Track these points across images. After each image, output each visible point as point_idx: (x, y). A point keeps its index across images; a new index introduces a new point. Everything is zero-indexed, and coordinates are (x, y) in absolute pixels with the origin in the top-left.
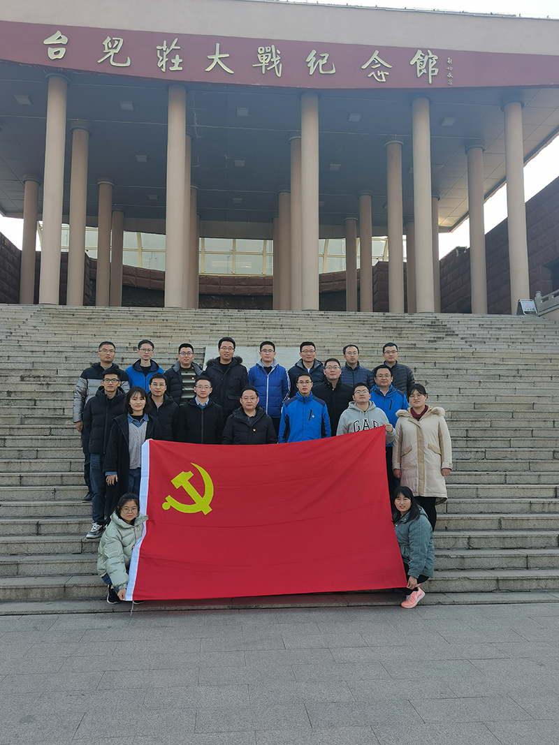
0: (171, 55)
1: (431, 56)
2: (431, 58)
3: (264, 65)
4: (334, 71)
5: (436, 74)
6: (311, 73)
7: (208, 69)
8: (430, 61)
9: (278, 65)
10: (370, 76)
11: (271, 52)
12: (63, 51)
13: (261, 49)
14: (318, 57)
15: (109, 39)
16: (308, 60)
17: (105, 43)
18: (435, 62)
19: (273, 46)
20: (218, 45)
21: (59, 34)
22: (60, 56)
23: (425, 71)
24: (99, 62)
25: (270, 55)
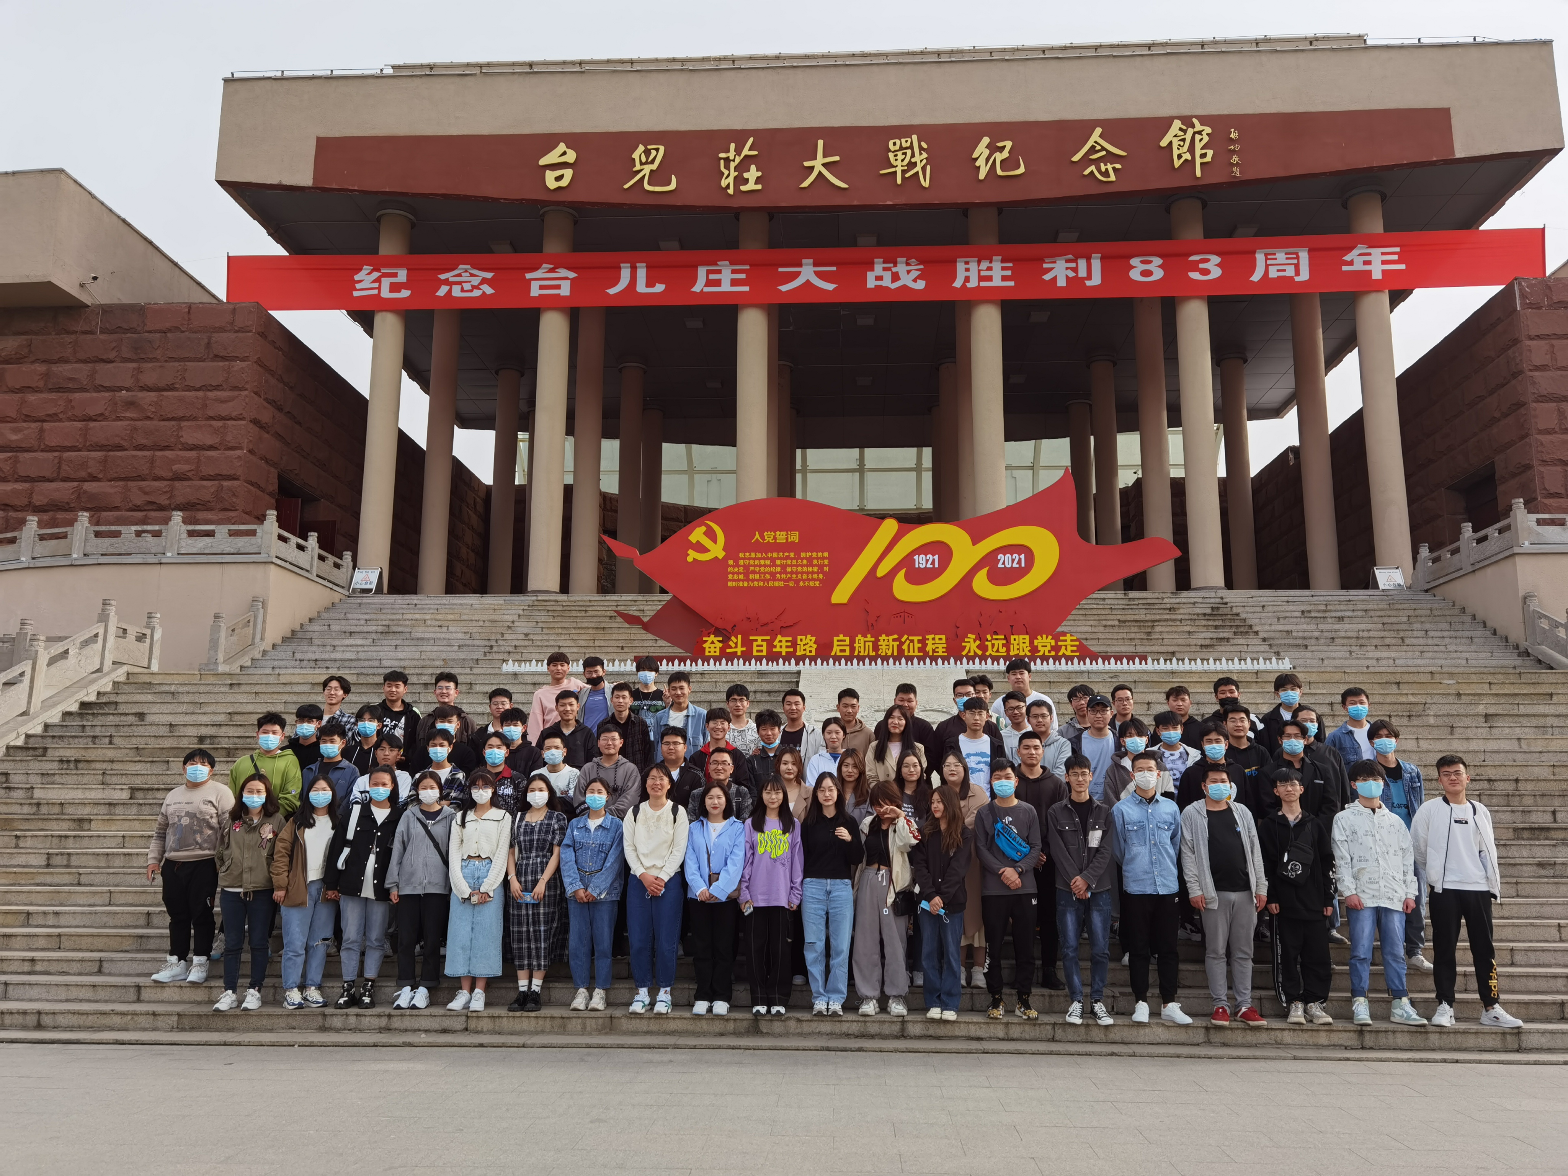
0: (743, 167)
1: (1198, 127)
2: (1200, 133)
3: (899, 170)
4: (1022, 170)
5: (1208, 159)
6: (982, 175)
7: (805, 184)
8: (1198, 137)
9: (924, 169)
10: (1086, 172)
11: (911, 147)
12: (568, 173)
13: (895, 144)
14: (994, 148)
15: (641, 148)
16: (975, 156)
17: (636, 155)
18: (1206, 139)
19: (915, 137)
20: (820, 143)
21: (562, 147)
22: (564, 183)
23: (1188, 156)
24: (626, 186)
25: (909, 152)
